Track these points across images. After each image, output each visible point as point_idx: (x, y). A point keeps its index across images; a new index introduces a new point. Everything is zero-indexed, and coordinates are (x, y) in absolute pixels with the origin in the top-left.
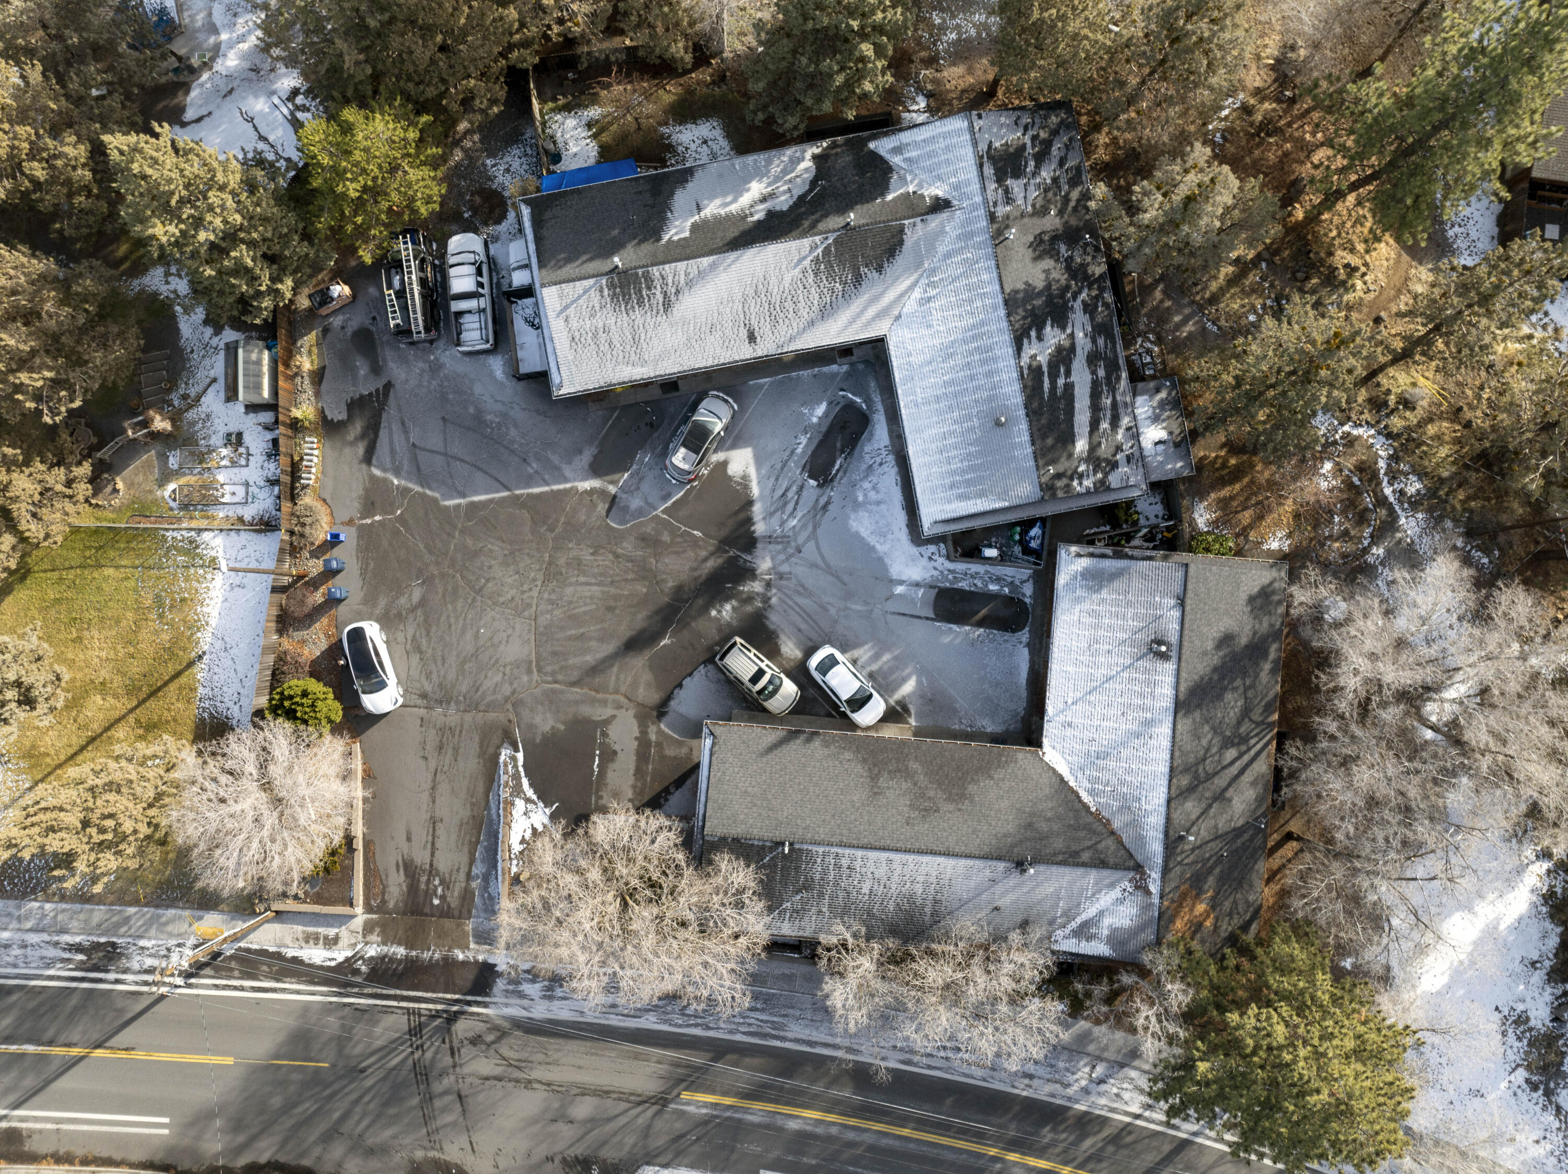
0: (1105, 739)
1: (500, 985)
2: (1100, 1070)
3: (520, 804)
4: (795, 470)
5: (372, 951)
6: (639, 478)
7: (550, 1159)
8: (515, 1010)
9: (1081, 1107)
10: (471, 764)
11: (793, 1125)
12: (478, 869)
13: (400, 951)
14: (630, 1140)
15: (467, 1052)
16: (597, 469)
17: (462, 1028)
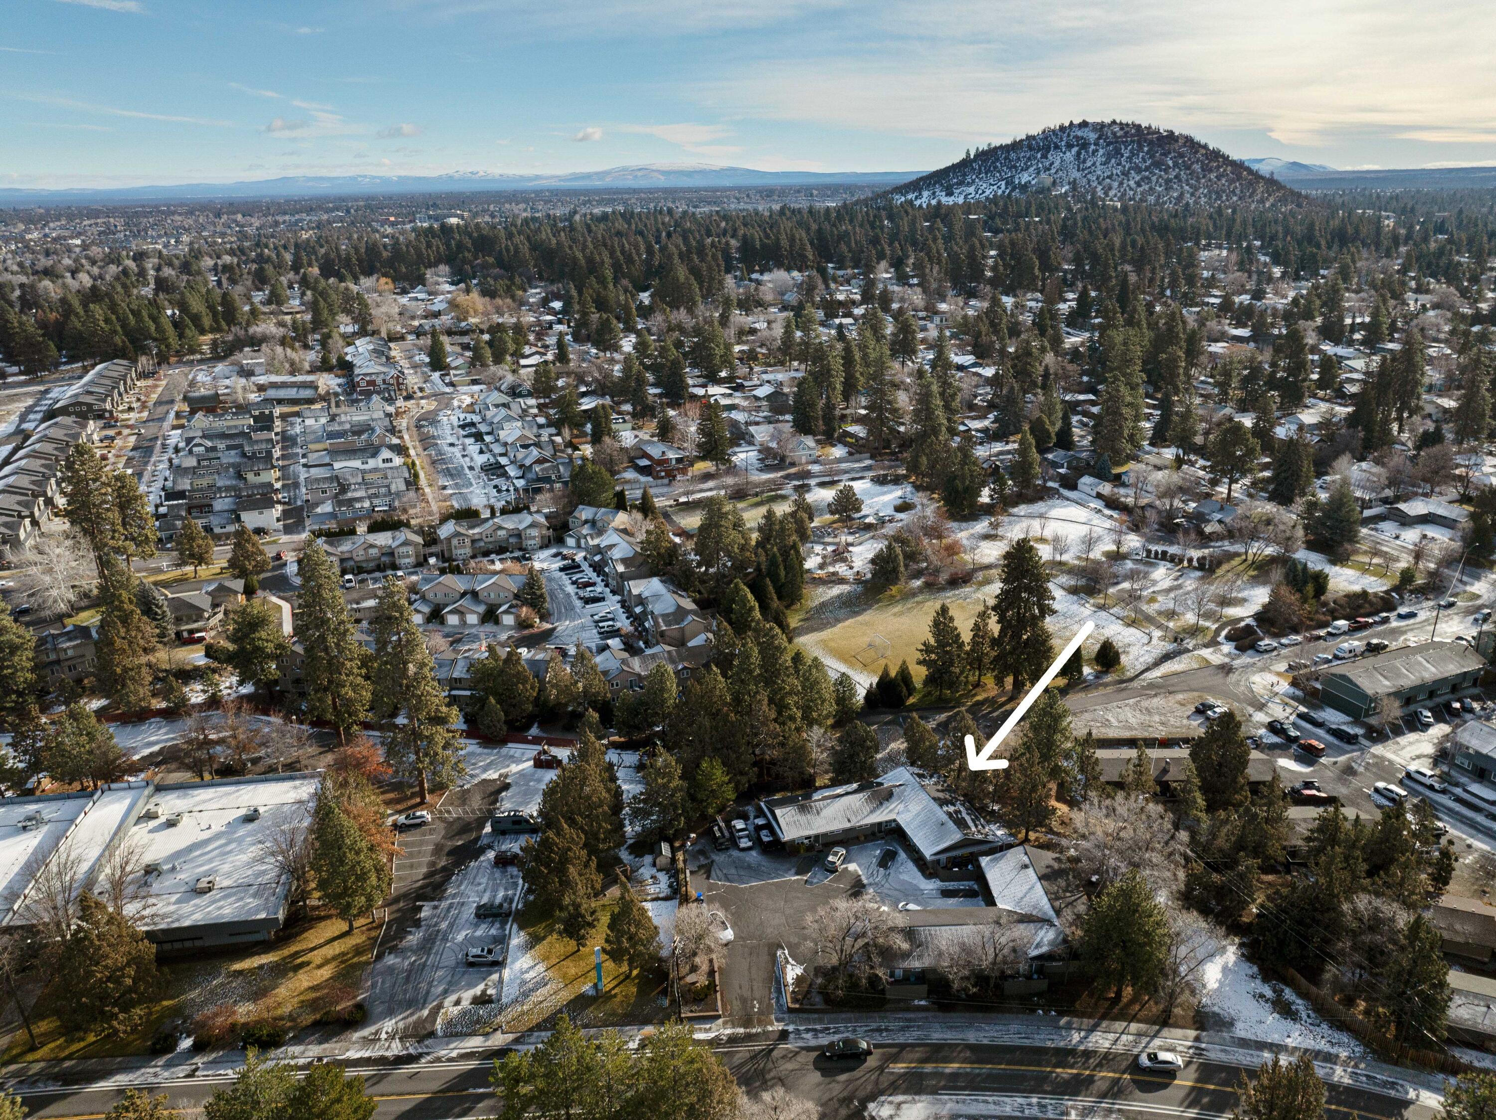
0: (1020, 895)
1: (792, 1036)
2: (1083, 1034)
3: (789, 967)
4: (874, 866)
5: (728, 1031)
6: (815, 875)
7: (831, 1099)
8: (801, 1044)
9: (1082, 1048)
10: (765, 958)
11: (948, 1071)
12: (774, 995)
13: (741, 1030)
14: (869, 1088)
15: (780, 1062)
16: (797, 874)
17: (775, 1053)
